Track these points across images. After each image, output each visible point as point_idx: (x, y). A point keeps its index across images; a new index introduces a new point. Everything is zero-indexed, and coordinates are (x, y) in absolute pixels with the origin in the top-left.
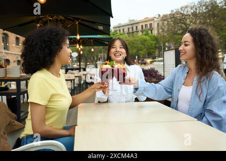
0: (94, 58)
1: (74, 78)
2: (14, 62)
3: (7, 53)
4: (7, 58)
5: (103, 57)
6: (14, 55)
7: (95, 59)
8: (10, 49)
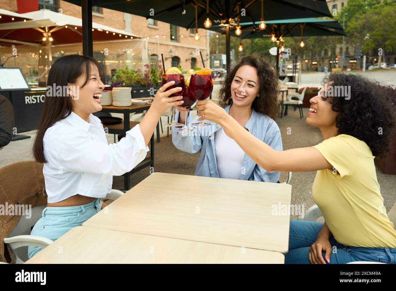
0: (326, 53)
1: (287, 89)
2: (186, 60)
3: (176, 47)
4: (177, 55)
5: (344, 50)
6: (186, 50)
7: (330, 54)
8: (181, 40)
